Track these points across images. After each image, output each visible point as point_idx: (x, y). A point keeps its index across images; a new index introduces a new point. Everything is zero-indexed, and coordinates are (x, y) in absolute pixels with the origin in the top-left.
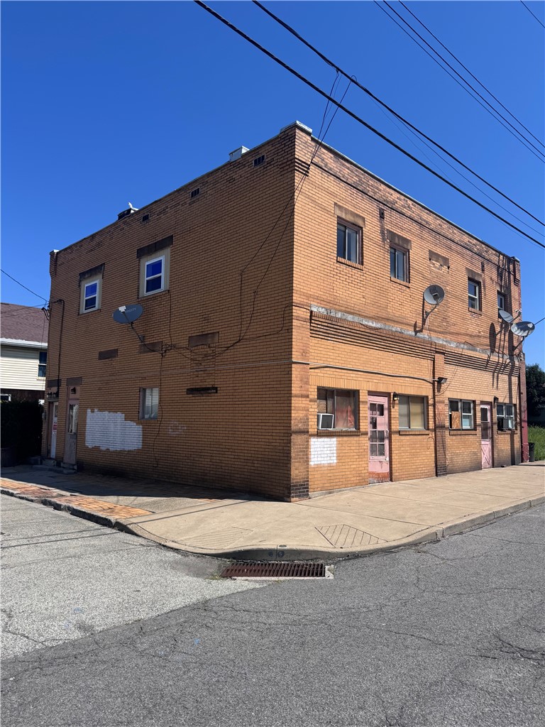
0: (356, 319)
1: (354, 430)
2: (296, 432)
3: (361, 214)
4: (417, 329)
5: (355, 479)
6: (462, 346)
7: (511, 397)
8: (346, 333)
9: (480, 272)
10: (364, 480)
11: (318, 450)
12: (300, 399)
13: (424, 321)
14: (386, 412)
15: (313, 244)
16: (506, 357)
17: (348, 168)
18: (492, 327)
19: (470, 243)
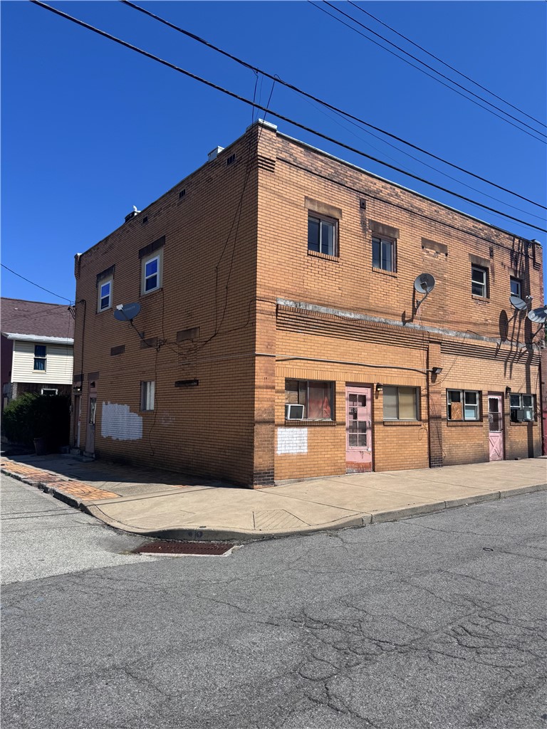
0: (331, 311)
1: (330, 420)
2: (260, 422)
3: (337, 206)
4: (406, 319)
5: (330, 468)
6: (464, 335)
7: (528, 387)
8: (319, 325)
9: (487, 257)
10: (341, 470)
11: (286, 439)
12: (265, 390)
13: (414, 311)
14: (369, 403)
15: (280, 238)
16: (521, 345)
17: (322, 161)
18: (503, 315)
19: (476, 227)
